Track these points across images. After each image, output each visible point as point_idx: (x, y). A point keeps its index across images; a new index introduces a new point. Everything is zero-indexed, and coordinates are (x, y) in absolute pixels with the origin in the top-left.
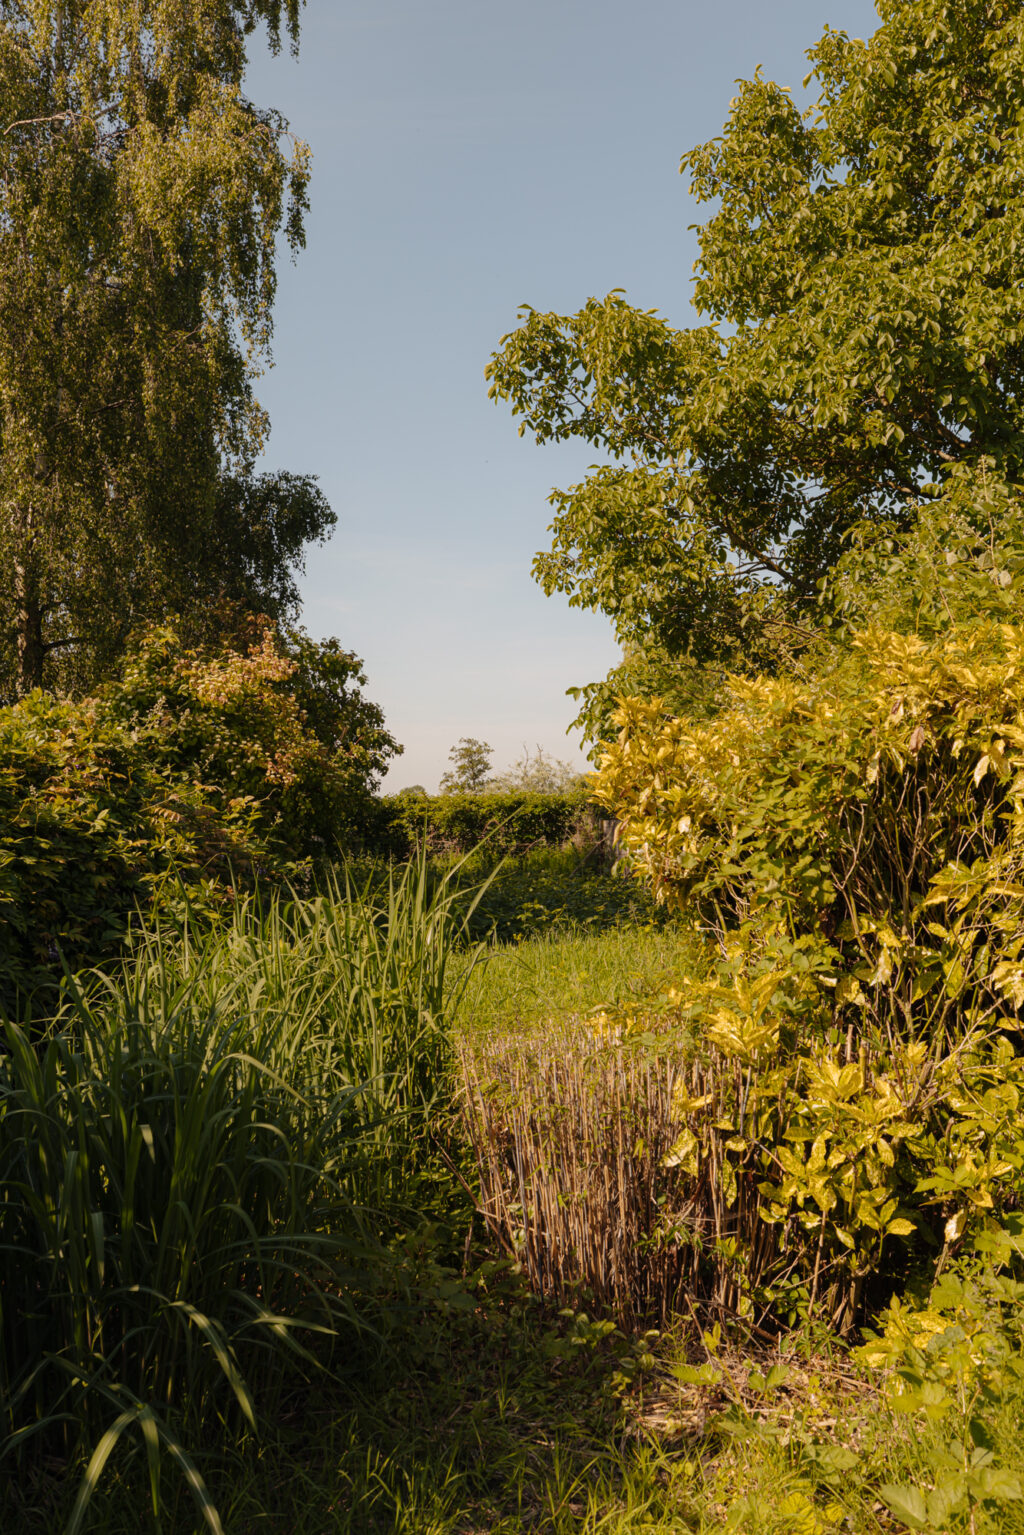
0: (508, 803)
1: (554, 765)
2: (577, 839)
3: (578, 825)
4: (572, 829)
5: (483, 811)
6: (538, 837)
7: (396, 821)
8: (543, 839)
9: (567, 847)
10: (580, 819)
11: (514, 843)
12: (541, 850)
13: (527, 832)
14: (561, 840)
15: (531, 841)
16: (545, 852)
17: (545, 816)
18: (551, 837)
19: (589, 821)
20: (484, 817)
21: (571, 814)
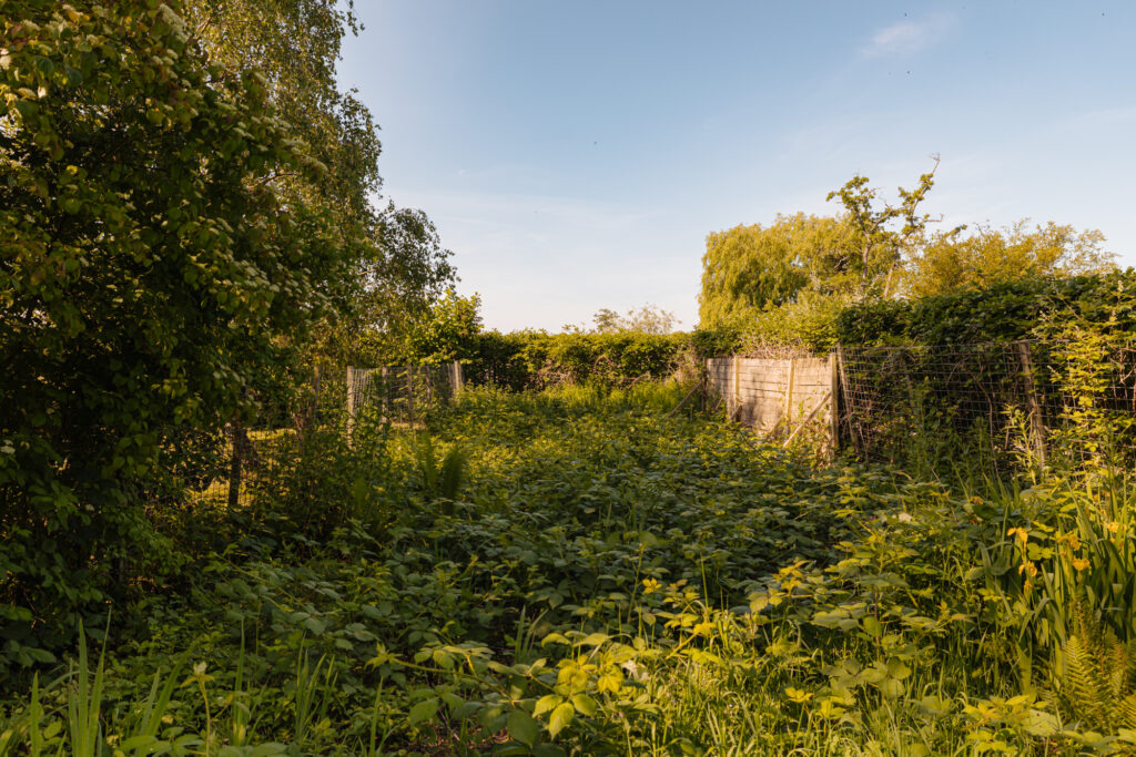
0: (617, 341)
1: (659, 315)
2: (679, 375)
3: (680, 363)
4: (674, 366)
5: (595, 348)
6: (644, 372)
7: (518, 355)
8: (648, 374)
9: (669, 383)
10: (682, 358)
11: (622, 377)
12: (645, 386)
13: (634, 367)
14: (664, 375)
15: (637, 376)
16: (649, 386)
17: (650, 353)
18: (654, 372)
19: (691, 359)
20: (596, 354)
21: (674, 352)
